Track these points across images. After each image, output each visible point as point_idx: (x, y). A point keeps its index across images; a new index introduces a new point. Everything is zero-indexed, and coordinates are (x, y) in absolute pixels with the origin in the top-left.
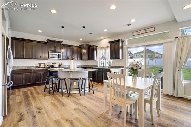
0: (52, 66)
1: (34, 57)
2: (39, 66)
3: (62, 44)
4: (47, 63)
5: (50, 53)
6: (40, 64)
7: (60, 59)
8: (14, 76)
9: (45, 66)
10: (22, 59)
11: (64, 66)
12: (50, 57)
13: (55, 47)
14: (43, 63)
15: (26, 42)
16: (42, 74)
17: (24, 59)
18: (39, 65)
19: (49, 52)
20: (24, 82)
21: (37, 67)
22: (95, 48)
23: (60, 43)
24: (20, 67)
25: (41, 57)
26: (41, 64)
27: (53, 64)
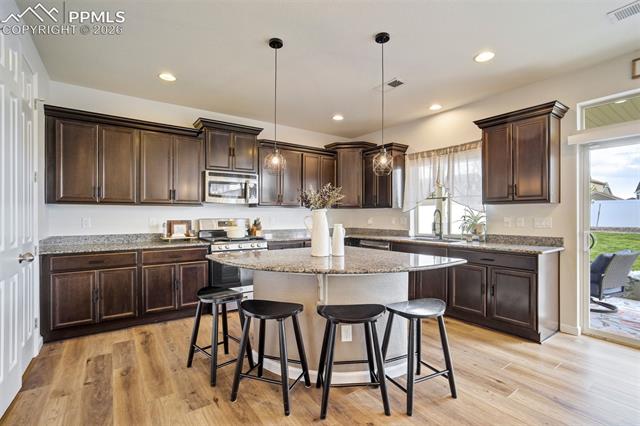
0: (220, 235)
1: (144, 197)
2: (166, 233)
3: (259, 137)
4: (198, 221)
5: (208, 178)
6: (170, 225)
7: (251, 205)
8: (57, 280)
9: (192, 236)
10: (94, 203)
11: (265, 232)
12: (210, 195)
13: (232, 153)
14: (182, 222)
15: (113, 128)
16: (179, 270)
17: (102, 202)
18: (163, 231)
19: (207, 172)
20: (99, 307)
21: (158, 238)
22: (399, 153)
23: (249, 137)
24: (86, 238)
25: (172, 193)
26: (176, 227)
27: (221, 224)
